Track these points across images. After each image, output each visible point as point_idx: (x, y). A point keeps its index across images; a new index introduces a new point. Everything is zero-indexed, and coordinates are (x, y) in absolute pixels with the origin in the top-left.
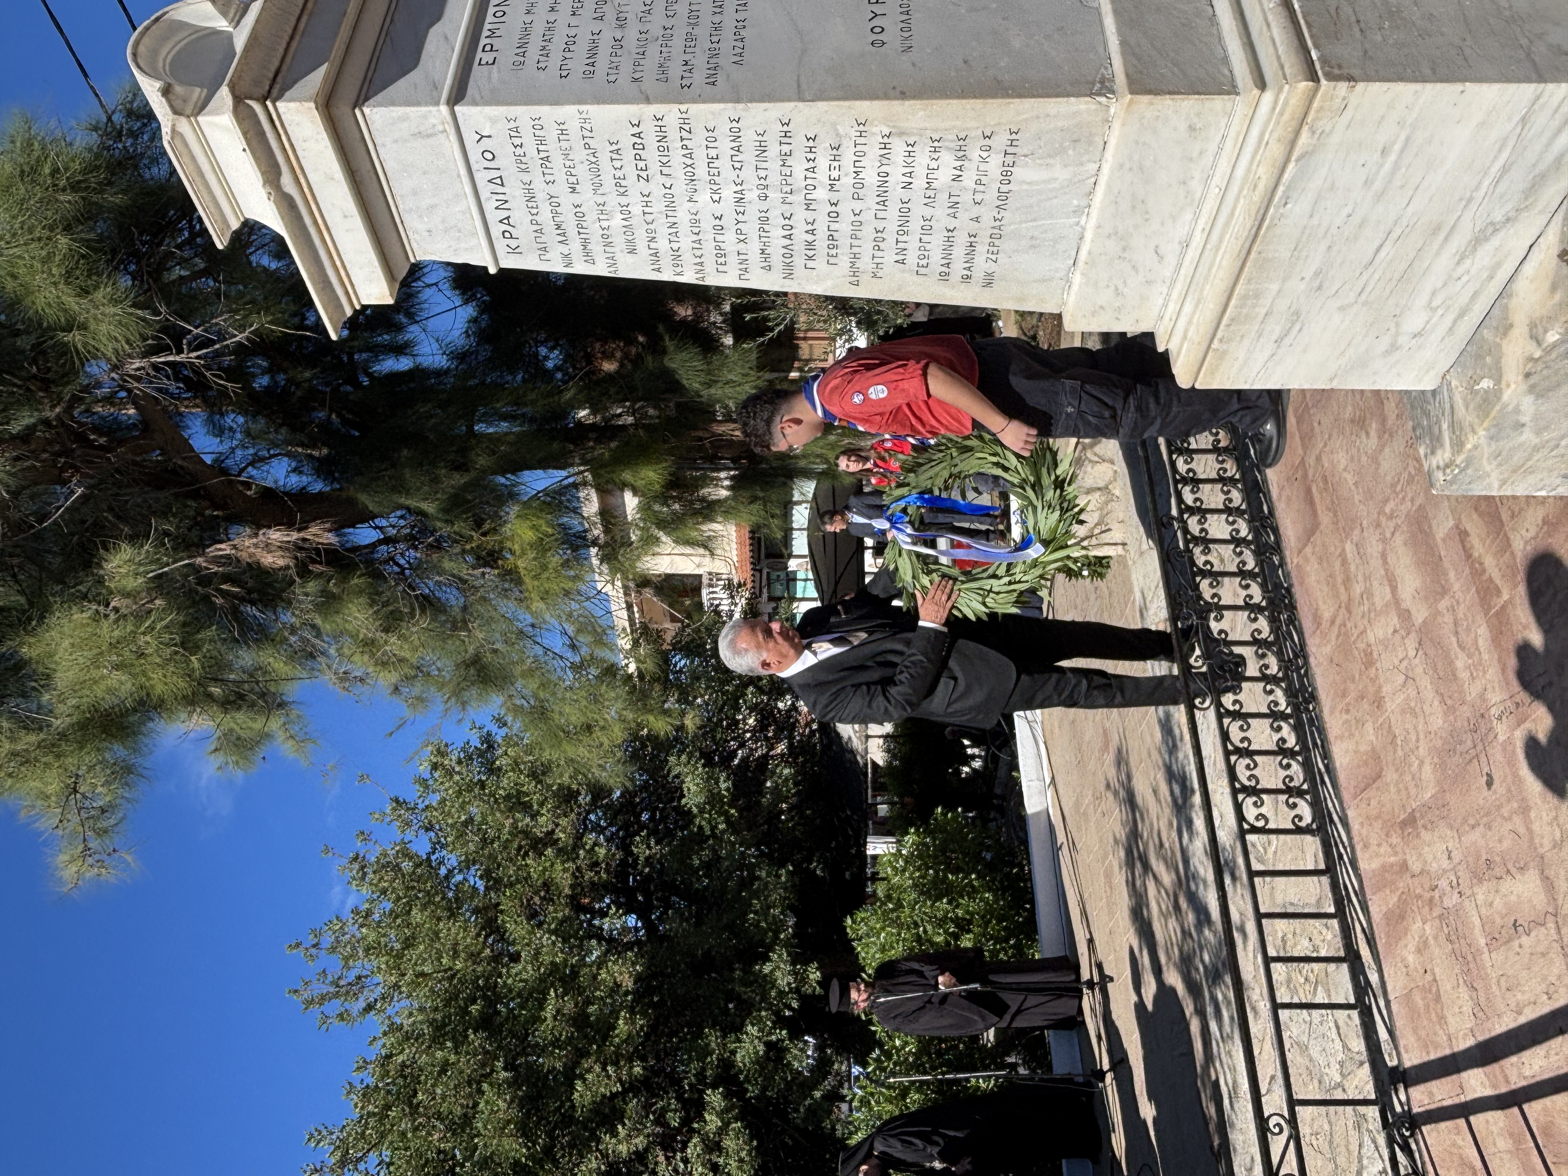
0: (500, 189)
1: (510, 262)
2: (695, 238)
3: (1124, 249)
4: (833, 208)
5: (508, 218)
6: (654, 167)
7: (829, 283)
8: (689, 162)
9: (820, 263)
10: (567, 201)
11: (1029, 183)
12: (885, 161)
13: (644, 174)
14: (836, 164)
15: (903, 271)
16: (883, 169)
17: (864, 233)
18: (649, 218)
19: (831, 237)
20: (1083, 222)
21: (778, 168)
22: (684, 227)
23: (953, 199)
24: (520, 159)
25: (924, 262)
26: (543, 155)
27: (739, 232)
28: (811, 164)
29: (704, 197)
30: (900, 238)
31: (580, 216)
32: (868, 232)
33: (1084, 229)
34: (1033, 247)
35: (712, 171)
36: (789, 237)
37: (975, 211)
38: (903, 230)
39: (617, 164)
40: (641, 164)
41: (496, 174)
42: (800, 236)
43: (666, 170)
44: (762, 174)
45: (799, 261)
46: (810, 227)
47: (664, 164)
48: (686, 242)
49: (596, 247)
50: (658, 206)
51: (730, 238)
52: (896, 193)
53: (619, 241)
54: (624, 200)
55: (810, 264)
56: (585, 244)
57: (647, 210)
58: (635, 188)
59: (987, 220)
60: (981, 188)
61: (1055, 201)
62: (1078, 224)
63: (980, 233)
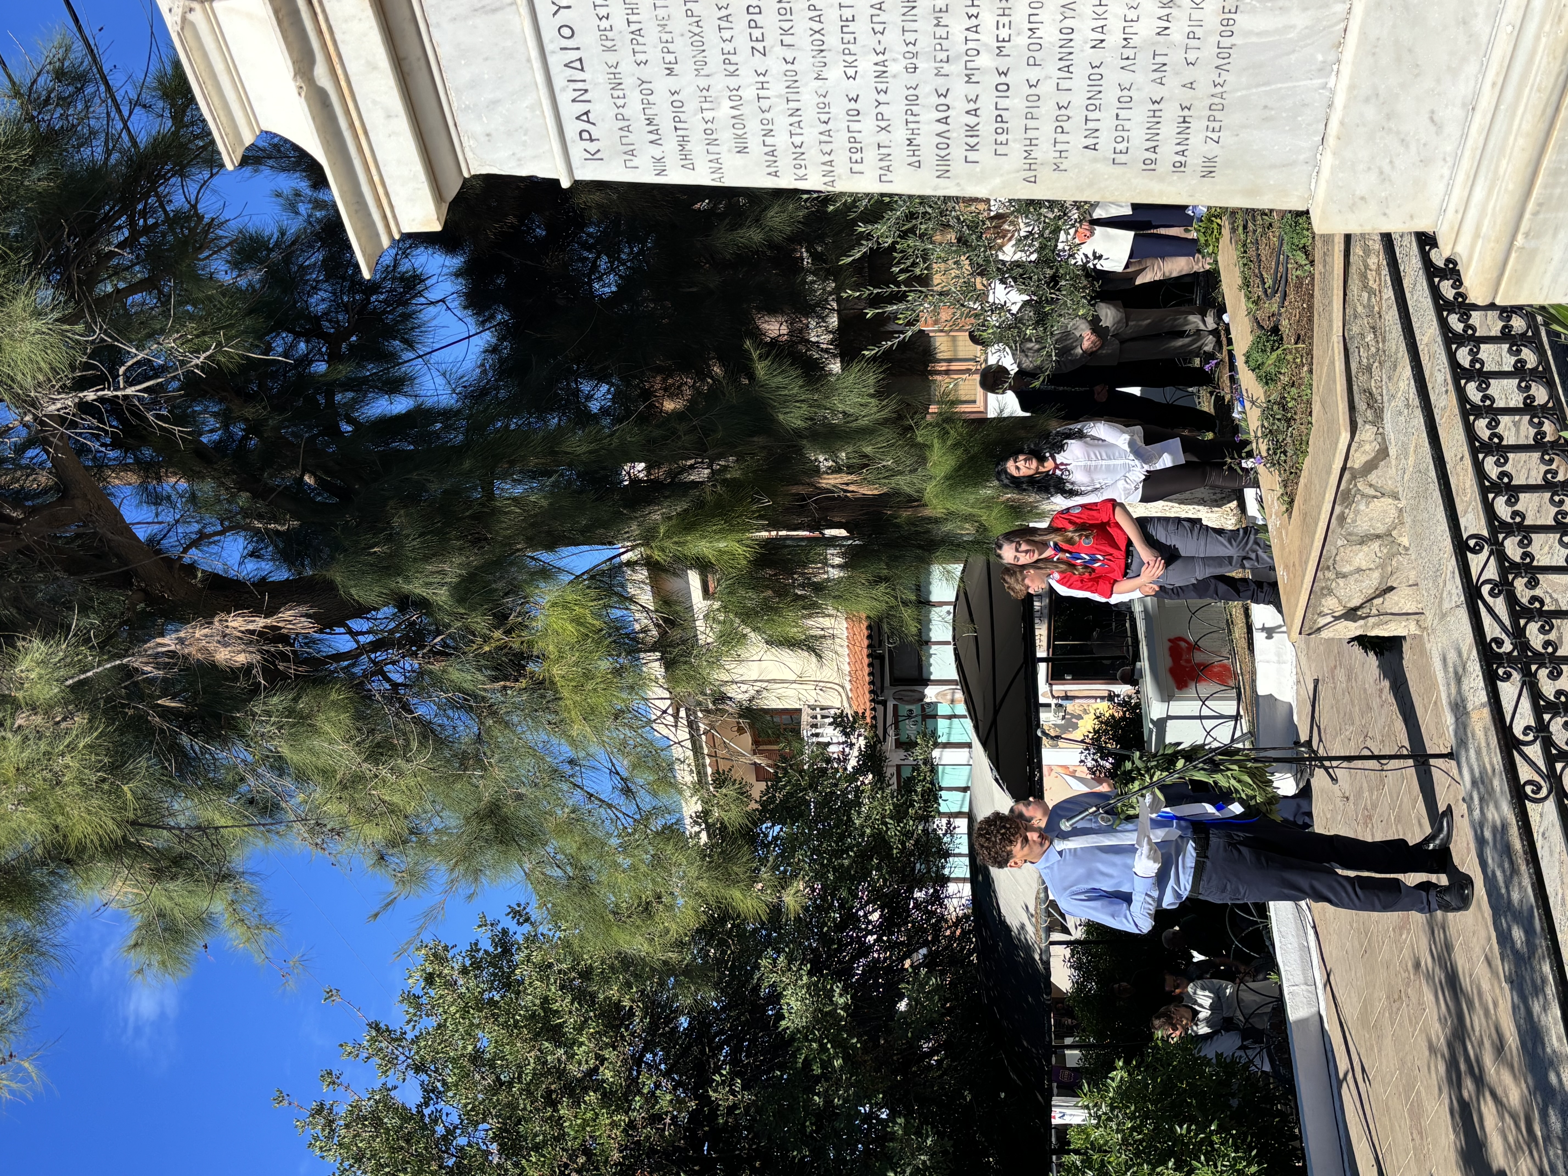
0: (579, 75)
1: (588, 173)
2: (824, 128)
3: (1389, 117)
4: (1003, 79)
5: (586, 113)
6: (773, 37)
7: (997, 181)
8: (817, 26)
9: (984, 155)
10: (662, 85)
11: (1259, 34)
12: (1069, 13)
13: (759, 46)
14: (1005, 20)
15: (1095, 160)
16: (1068, 23)
17: (1043, 110)
18: (765, 104)
19: (999, 119)
20: (1331, 84)
21: (931, 28)
22: (809, 114)
23: (1159, 59)
24: (604, 34)
25: (1122, 147)
26: (634, 27)
27: (880, 117)
28: (974, 22)
29: (835, 73)
30: (1091, 116)
31: (677, 106)
32: (1047, 110)
33: (1333, 92)
34: (1266, 119)
35: (847, 37)
36: (945, 121)
37: (1189, 74)
38: (1093, 104)
39: (726, 35)
40: (757, 33)
41: (575, 55)
42: (959, 118)
43: (787, 40)
44: (910, 37)
45: (957, 152)
46: (972, 106)
47: (785, 32)
48: (810, 134)
49: (697, 147)
50: (777, 87)
51: (867, 126)
52: (1083, 55)
53: (726, 136)
54: (733, 82)
55: (972, 156)
56: (683, 142)
57: (762, 93)
58: (747, 64)
59: (1204, 87)
60: (1193, 43)
61: (1293, 57)
62: (1324, 86)
63: (1196, 103)
